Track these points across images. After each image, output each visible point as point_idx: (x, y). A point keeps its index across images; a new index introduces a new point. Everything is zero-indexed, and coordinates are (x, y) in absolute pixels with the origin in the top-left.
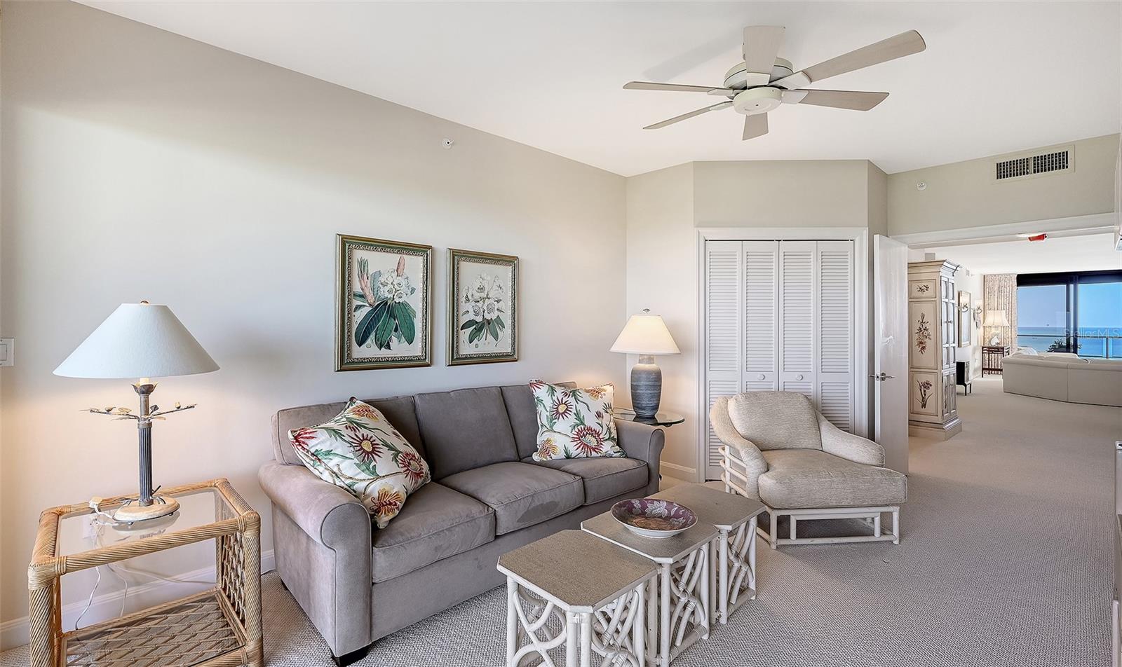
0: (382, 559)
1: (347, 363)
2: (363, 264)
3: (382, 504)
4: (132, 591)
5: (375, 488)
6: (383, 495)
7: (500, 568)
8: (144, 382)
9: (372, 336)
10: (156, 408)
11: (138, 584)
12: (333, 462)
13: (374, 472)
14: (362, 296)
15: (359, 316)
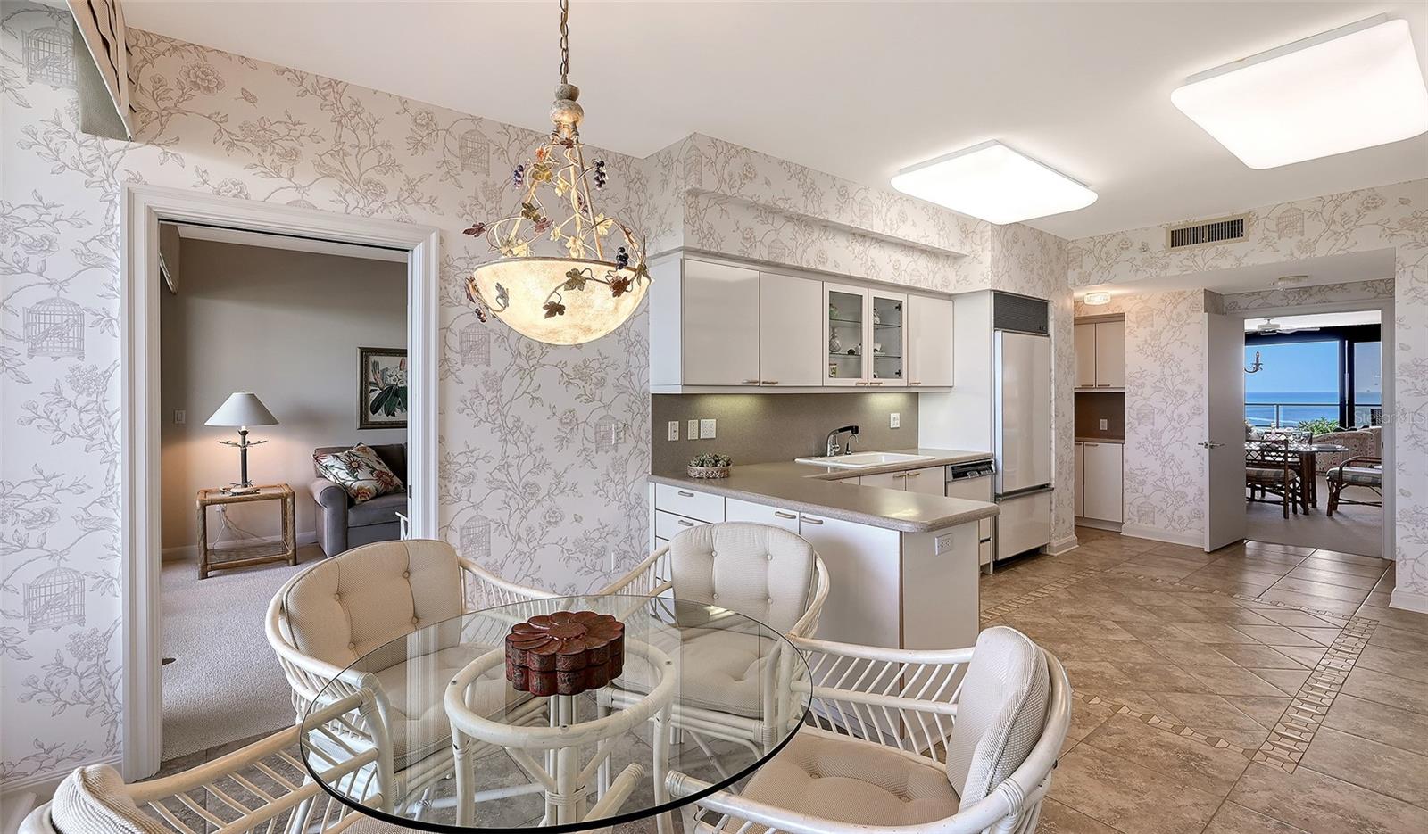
0: (352, 516)
1: (365, 424)
2: (376, 364)
3: (359, 492)
4: (240, 541)
5: (356, 485)
6: (360, 488)
7: (397, 513)
8: (244, 429)
9: (383, 408)
10: (249, 442)
11: (243, 539)
12: (334, 471)
13: (356, 477)
14: (375, 384)
15: (373, 396)
